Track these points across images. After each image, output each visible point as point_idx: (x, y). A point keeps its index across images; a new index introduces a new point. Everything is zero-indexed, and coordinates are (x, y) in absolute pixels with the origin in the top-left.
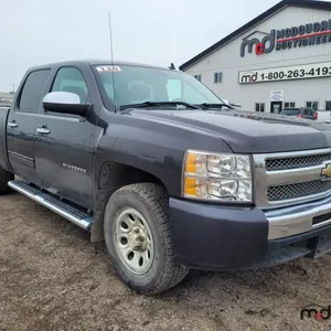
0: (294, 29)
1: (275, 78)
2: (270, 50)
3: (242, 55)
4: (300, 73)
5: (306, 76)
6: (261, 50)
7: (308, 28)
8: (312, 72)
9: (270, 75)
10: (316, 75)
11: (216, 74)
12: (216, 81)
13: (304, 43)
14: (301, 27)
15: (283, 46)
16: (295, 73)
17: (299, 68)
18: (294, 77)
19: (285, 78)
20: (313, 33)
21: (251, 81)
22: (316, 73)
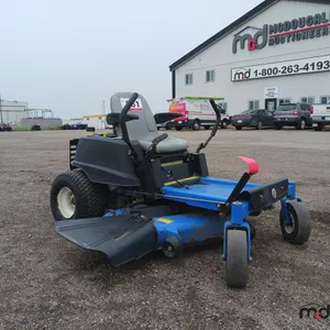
0: (287, 23)
1: (268, 74)
2: (263, 45)
3: (235, 51)
4: (294, 69)
5: (300, 71)
6: (253, 46)
7: (302, 21)
8: (306, 67)
9: (264, 71)
10: (310, 70)
11: (208, 73)
12: (208, 79)
13: (297, 37)
14: (294, 21)
15: (276, 41)
16: (289, 68)
17: (293, 63)
18: (288, 72)
19: (279, 74)
20: (306, 27)
21: (244, 78)
22: (311, 68)
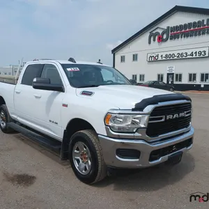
0: (181, 26)
1: (169, 58)
2: (166, 40)
3: (150, 43)
4: (185, 55)
5: (188, 57)
6: (161, 40)
7: (190, 25)
8: (192, 55)
9: (166, 55)
10: (194, 56)
11: (134, 55)
12: (134, 59)
13: (187, 35)
14: (185, 25)
15: (174, 37)
16: (182, 54)
17: (184, 52)
18: (182, 58)
19: (176, 58)
20: (192, 29)
21: (154, 60)
22: (194, 55)
